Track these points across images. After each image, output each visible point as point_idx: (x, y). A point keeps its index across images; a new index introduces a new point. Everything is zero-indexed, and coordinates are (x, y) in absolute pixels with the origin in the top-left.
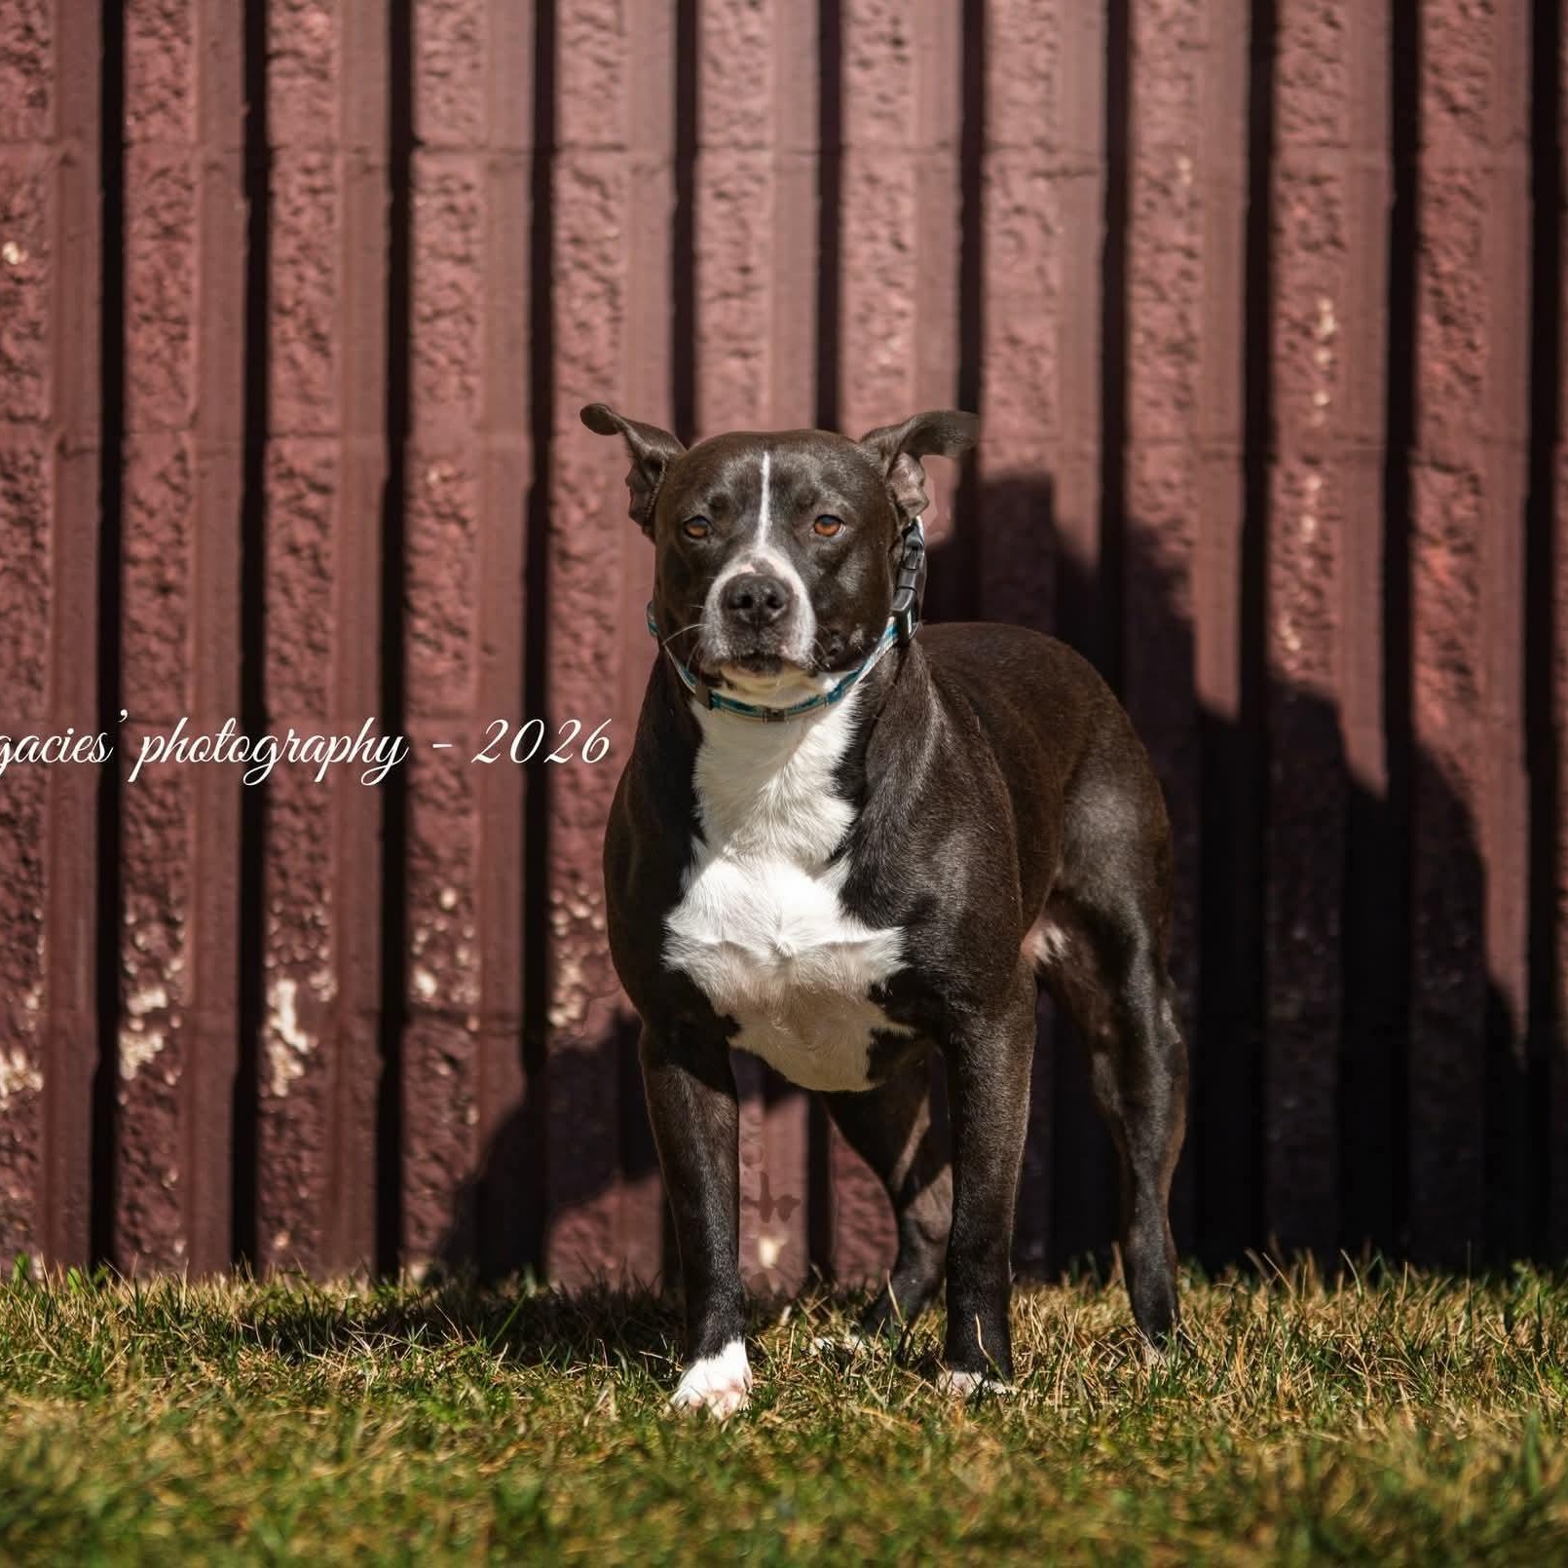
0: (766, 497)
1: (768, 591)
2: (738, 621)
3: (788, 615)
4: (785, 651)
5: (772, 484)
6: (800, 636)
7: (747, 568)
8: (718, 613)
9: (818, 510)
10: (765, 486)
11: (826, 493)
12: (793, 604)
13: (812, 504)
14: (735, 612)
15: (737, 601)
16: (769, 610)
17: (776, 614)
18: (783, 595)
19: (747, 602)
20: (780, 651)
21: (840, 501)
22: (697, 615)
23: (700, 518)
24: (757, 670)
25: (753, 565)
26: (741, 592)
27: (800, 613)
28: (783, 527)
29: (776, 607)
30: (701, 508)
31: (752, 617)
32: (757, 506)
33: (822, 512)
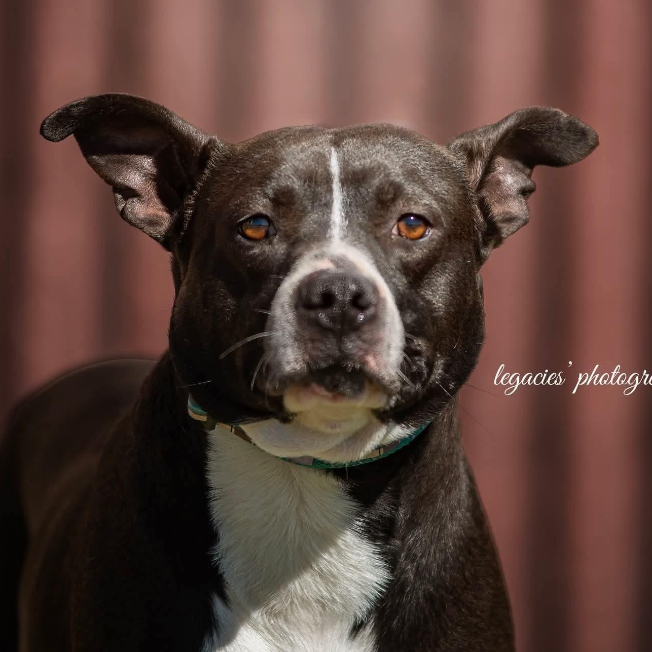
0: (338, 196)
1: (353, 287)
2: (317, 323)
3: (374, 319)
4: (371, 362)
5: (344, 182)
6: (389, 347)
7: (325, 265)
8: (291, 316)
9: (400, 207)
10: (336, 186)
11: (410, 188)
12: (381, 306)
13: (394, 200)
14: (312, 314)
15: (316, 299)
16: (353, 312)
17: (361, 317)
18: (370, 297)
19: (328, 299)
20: (364, 363)
21: (427, 200)
22: (263, 322)
23: (259, 216)
24: (335, 390)
25: (332, 261)
26: (319, 289)
27: (388, 319)
28: (360, 226)
29: (362, 308)
30: (261, 205)
31: (333, 319)
32: (328, 205)
33: (406, 210)
